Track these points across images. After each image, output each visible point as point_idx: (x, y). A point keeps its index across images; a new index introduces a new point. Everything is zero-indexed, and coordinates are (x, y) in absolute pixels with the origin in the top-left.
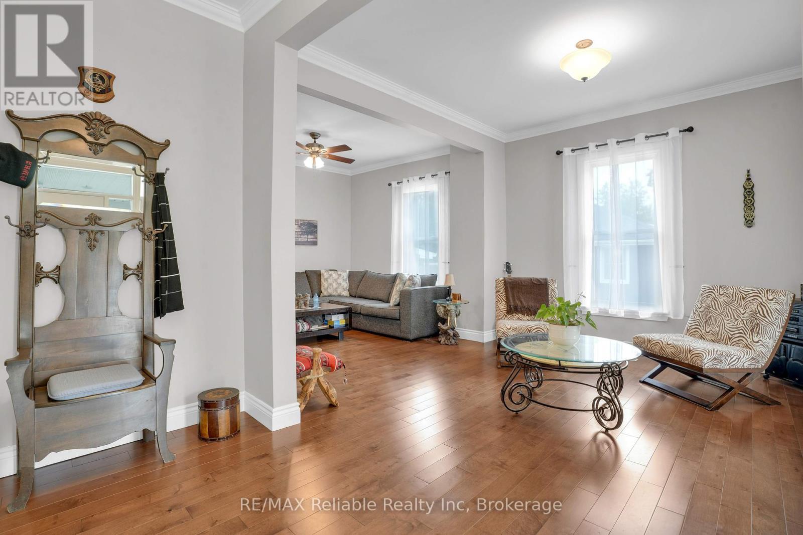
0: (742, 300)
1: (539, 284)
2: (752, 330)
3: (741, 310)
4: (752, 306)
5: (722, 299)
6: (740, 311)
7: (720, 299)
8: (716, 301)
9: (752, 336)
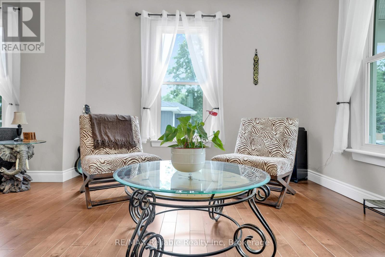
0: (273, 126)
1: (124, 121)
2: (284, 145)
3: (274, 132)
4: (280, 129)
5: (259, 126)
6: (272, 133)
7: (257, 127)
8: (255, 128)
9: (285, 149)
